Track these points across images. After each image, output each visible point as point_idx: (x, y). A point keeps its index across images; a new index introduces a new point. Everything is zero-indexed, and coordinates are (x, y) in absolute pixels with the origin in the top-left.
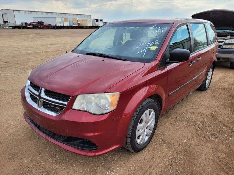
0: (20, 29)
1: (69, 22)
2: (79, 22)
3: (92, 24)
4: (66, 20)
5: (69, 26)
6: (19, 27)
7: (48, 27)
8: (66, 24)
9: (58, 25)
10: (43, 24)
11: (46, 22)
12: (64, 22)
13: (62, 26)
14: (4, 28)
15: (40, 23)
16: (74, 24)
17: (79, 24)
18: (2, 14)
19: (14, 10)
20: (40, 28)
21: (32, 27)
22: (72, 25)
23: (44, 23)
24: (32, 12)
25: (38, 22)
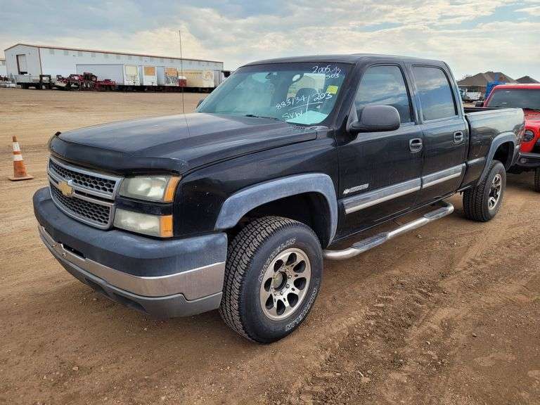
0: (41, 89)
1: (156, 77)
2: (182, 77)
3: (215, 81)
4: (149, 71)
5: (155, 84)
6: (38, 86)
7: (102, 86)
8: (149, 81)
9: (128, 82)
10: (94, 79)
11: (101, 76)
12: (144, 76)
13: (139, 85)
14: (5, 87)
15: (88, 77)
16: (167, 82)
18: (17, 56)
19: (40, 47)
20: (86, 89)
21: (63, 85)
22: (163, 83)
23: (96, 77)
24: (83, 53)
25: (82, 74)
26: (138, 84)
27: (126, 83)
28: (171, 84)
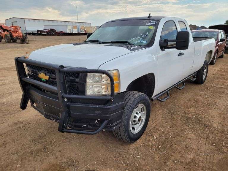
1: (77, 30)
2: (85, 30)
4: (75, 27)
5: (77, 32)
7: (59, 34)
8: (75, 31)
10: (55, 31)
11: (58, 30)
12: (73, 30)
15: (53, 30)
16: (81, 31)
17: (85, 31)
18: (12, 22)
19: (24, 19)
21: (46, 34)
22: (80, 32)
24: (45, 21)
25: (50, 29)
26: (72, 32)
27: (68, 32)
28: (82, 32)
